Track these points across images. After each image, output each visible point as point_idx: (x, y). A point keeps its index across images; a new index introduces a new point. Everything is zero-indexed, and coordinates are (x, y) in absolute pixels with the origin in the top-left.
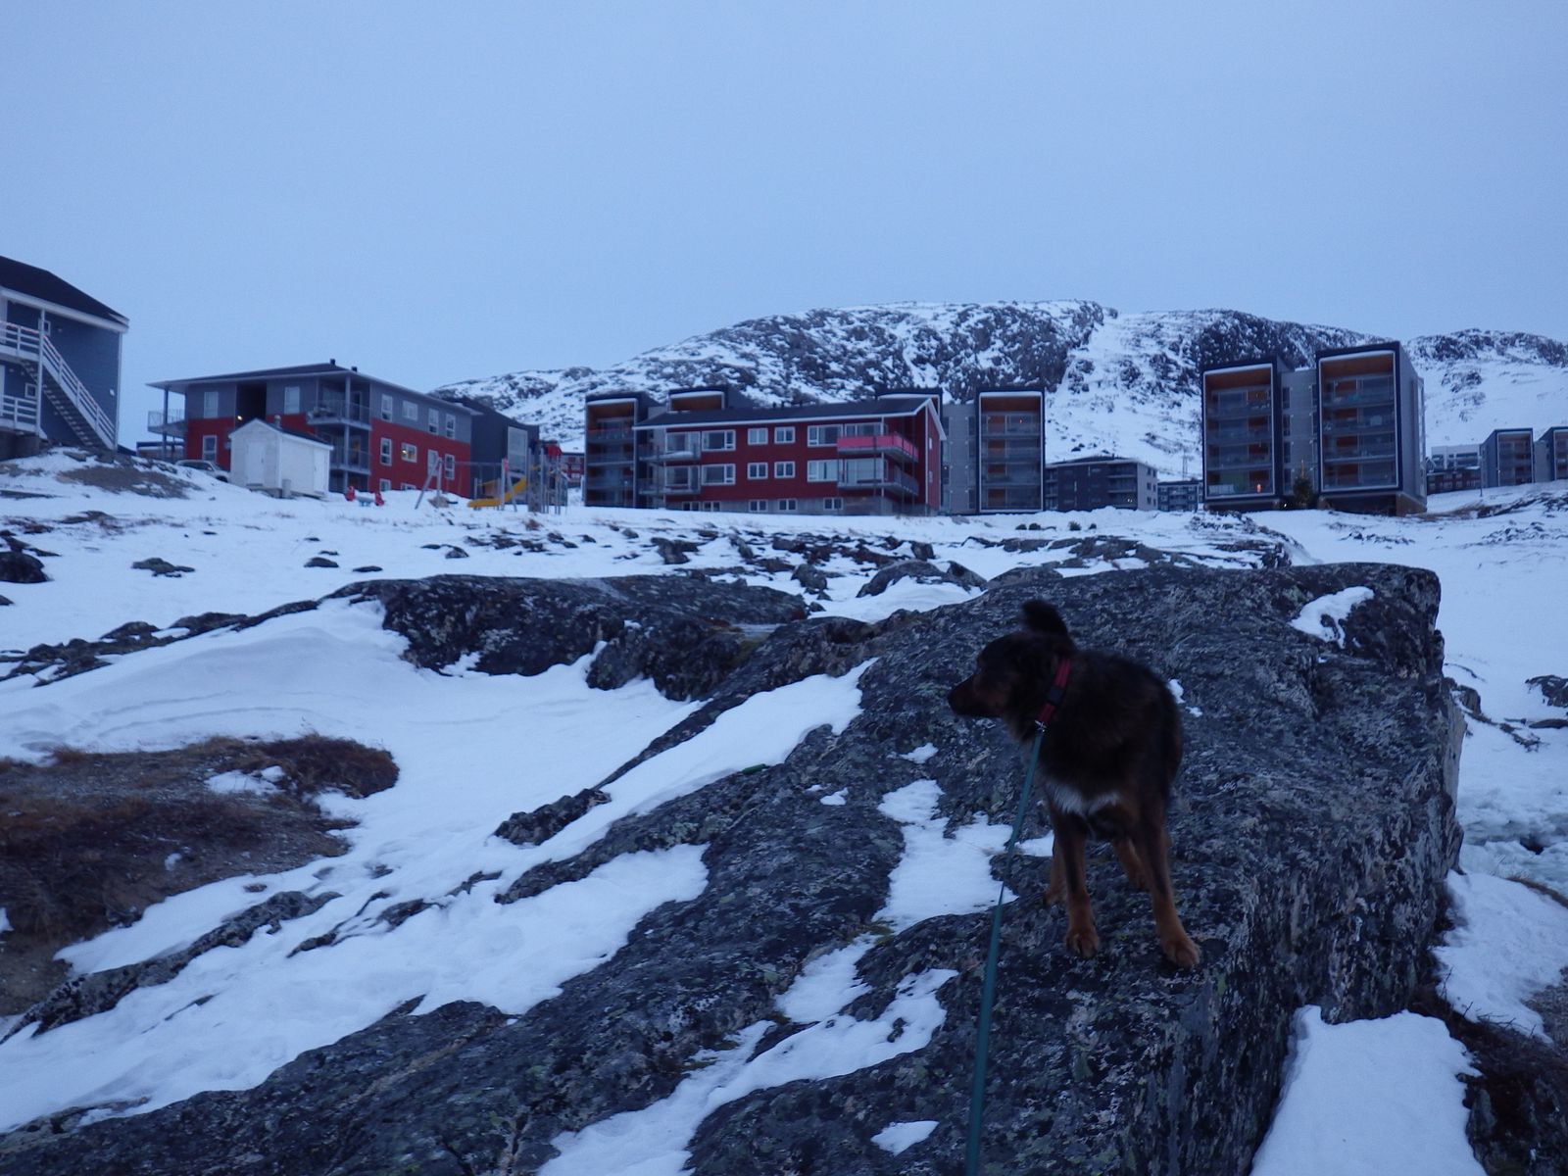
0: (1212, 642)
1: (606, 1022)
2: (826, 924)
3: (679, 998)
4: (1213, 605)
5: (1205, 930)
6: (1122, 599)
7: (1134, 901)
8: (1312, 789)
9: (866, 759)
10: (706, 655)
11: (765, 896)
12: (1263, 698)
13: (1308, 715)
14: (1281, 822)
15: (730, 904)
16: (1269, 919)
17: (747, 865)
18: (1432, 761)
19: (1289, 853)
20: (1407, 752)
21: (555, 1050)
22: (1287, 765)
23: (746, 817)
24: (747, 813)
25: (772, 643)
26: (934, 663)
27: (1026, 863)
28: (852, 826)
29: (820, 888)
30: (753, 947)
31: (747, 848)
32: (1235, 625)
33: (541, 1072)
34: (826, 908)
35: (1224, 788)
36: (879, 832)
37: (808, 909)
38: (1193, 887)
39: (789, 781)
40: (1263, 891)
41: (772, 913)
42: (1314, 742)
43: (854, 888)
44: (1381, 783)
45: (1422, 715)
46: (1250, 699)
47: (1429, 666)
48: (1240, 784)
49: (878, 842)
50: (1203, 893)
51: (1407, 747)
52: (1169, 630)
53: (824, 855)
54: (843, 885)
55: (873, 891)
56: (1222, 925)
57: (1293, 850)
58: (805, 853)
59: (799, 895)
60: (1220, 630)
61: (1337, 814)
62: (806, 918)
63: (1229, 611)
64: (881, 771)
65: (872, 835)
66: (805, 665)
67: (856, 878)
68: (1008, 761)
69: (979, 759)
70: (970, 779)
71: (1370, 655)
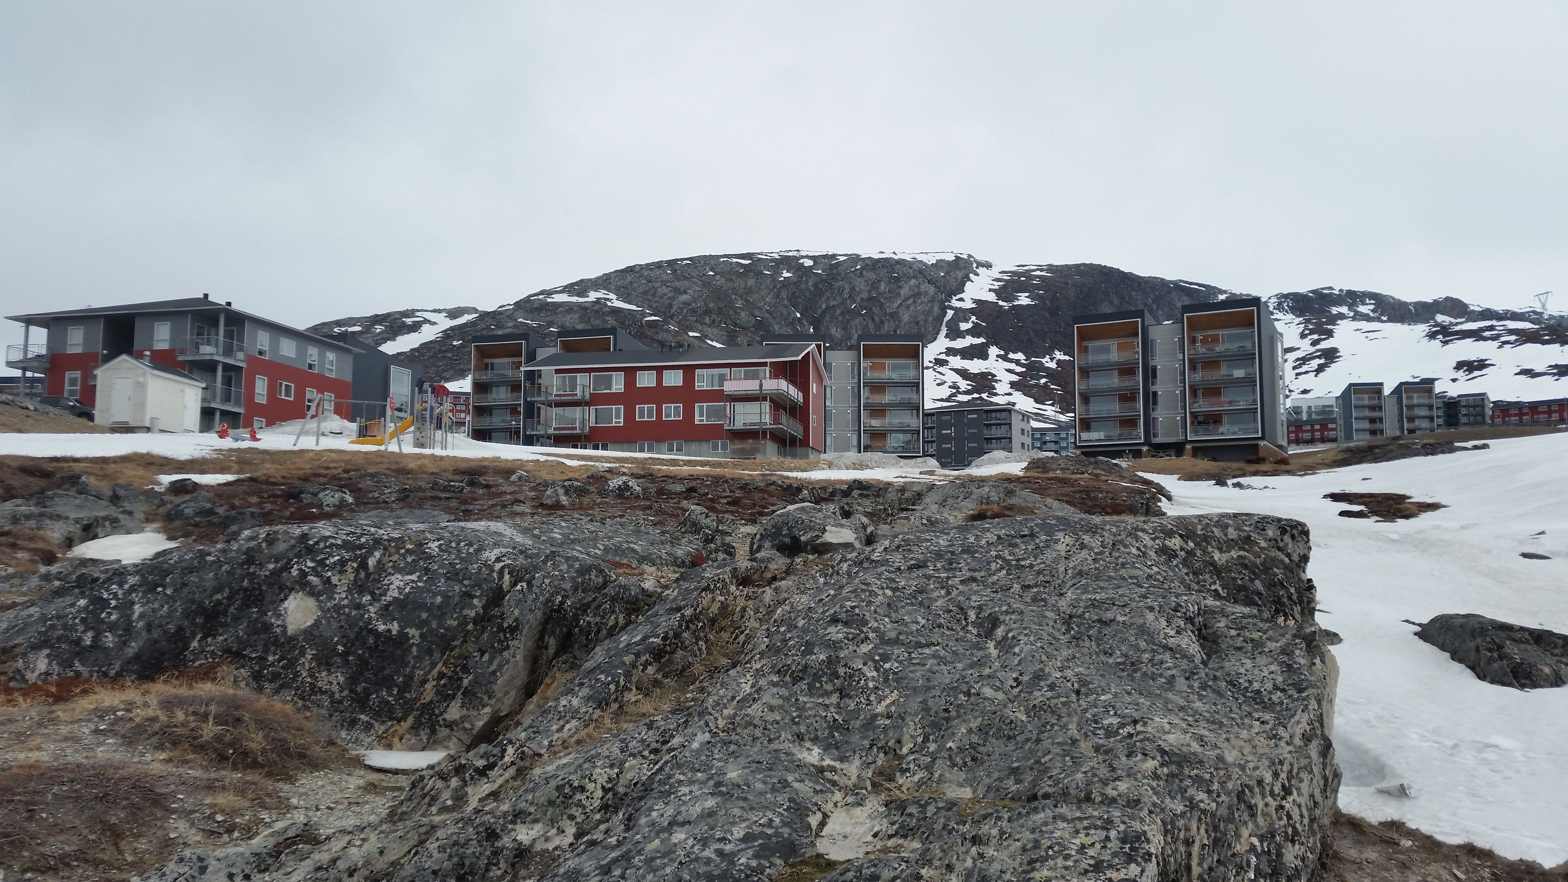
0: (1102, 588)
2: (753, 869)
4: (1101, 553)
5: (1118, 870)
6: (1015, 546)
7: (1049, 843)
8: (1206, 733)
9: (781, 702)
10: (613, 599)
11: (690, 842)
12: (1154, 644)
13: (1197, 660)
14: (1179, 765)
15: (656, 851)
16: (1172, 859)
17: (670, 811)
18: (1313, 704)
19: (1187, 795)
20: (1290, 697)
22: (1182, 709)
23: (666, 762)
24: (667, 757)
25: (679, 586)
26: (841, 607)
27: (941, 805)
28: (770, 769)
29: (742, 833)
31: (669, 793)
32: (1123, 572)
34: (750, 852)
35: (1124, 732)
36: (797, 776)
37: (733, 854)
38: (1104, 828)
39: (707, 725)
40: (1166, 832)
41: (697, 859)
42: (1204, 687)
43: (776, 832)
44: (1268, 727)
45: (1302, 661)
46: (1143, 644)
47: (1302, 613)
48: (1139, 727)
49: (796, 785)
50: (1113, 834)
51: (1290, 692)
52: (1061, 576)
53: (745, 799)
54: (765, 830)
55: (794, 835)
56: (1133, 866)
57: (1191, 791)
58: (727, 796)
59: (723, 840)
60: (1110, 577)
61: (1230, 757)
62: (732, 863)
63: (1116, 559)
64: (795, 714)
65: (790, 778)
66: (715, 608)
67: (777, 820)
68: (914, 705)
69: (888, 701)
70: (881, 722)
71: (1249, 602)
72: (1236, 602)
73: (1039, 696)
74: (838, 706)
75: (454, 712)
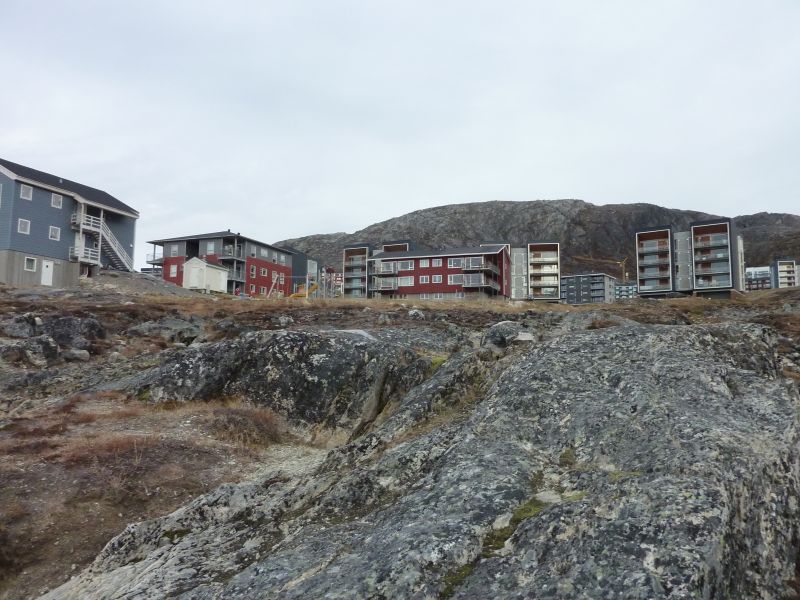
0: (675, 361)
1: (400, 556)
3: (436, 543)
4: (671, 343)
5: (707, 512)
6: (625, 340)
7: (666, 496)
8: (741, 437)
9: (509, 419)
10: (417, 367)
11: (469, 489)
12: (706, 390)
13: (729, 398)
14: (729, 454)
15: (452, 494)
17: (457, 474)
19: (736, 470)
20: (782, 418)
21: (376, 570)
22: (725, 424)
23: (453, 448)
24: (453, 446)
25: (450, 361)
26: (537, 371)
27: (599, 474)
28: (507, 454)
29: (495, 487)
30: (468, 516)
31: (455, 464)
32: (684, 353)
33: (371, 581)
34: (500, 496)
35: (696, 436)
36: (521, 457)
37: (492, 497)
38: (695, 488)
39: (472, 430)
40: (727, 490)
41: (473, 499)
42: (736, 412)
43: (513, 486)
44: (774, 434)
45: (786, 399)
46: (700, 390)
48: (705, 434)
49: (521, 462)
50: (701, 491)
51: (782, 415)
52: (651, 355)
53: (496, 469)
54: (507, 485)
55: (523, 488)
56: (715, 509)
57: (737, 468)
58: (487, 467)
59: (486, 489)
60: (677, 355)
61: (756, 450)
62: (492, 501)
63: (680, 346)
64: (517, 426)
65: (517, 459)
66: (470, 372)
67: (513, 480)
68: (581, 421)
69: (565, 420)
70: (562, 430)
71: (749, 368)
72: (742, 367)
73: (647, 418)
74: (539, 421)
75: (344, 419)
